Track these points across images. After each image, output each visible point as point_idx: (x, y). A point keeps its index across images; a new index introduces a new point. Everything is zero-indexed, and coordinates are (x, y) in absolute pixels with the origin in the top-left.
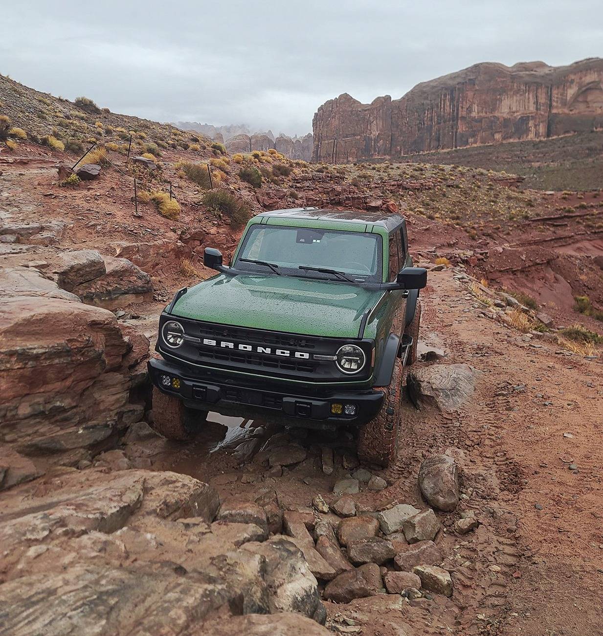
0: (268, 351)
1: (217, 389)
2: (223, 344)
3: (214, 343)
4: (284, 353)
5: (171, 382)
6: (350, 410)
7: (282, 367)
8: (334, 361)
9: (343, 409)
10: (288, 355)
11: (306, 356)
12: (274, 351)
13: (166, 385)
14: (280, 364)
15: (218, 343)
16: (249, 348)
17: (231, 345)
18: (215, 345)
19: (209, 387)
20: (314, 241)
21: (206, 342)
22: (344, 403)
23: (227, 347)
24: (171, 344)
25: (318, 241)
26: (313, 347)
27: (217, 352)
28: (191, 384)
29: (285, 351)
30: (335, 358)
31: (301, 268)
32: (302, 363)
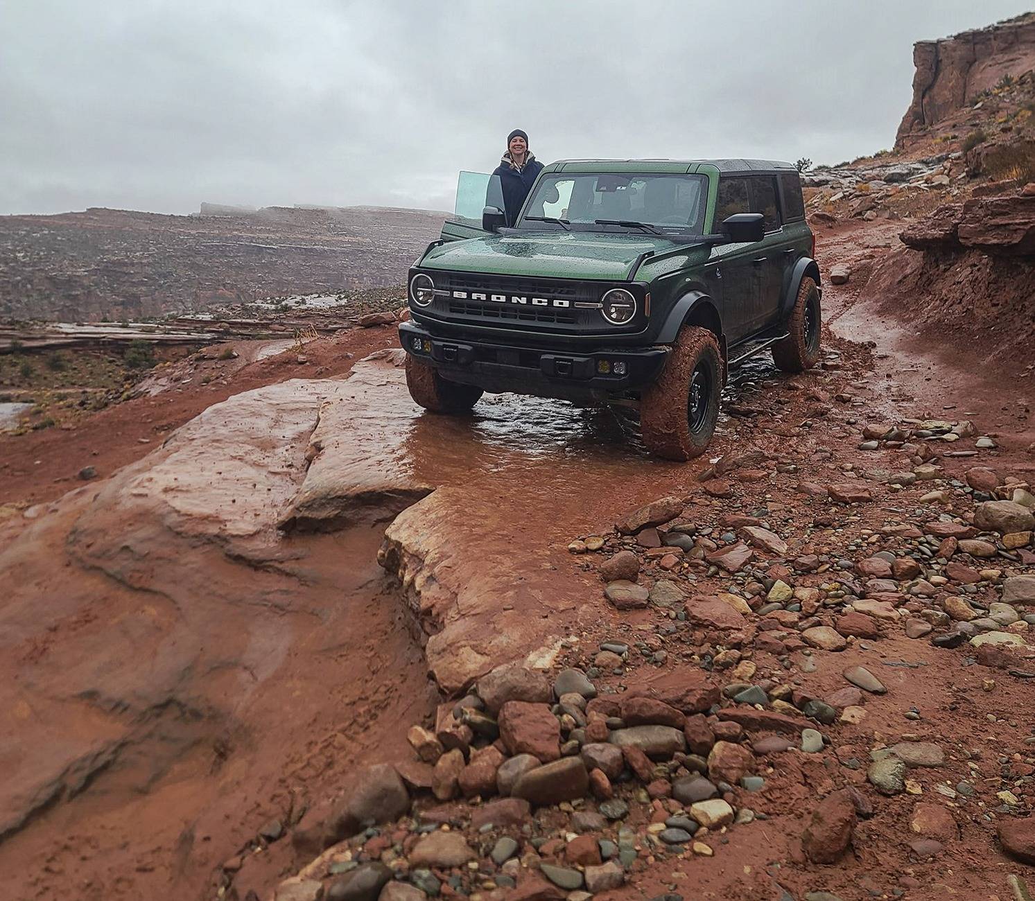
0: (524, 300)
1: (469, 348)
2: (474, 296)
3: (464, 295)
4: (541, 302)
5: (422, 346)
6: (620, 369)
7: (540, 320)
8: (599, 310)
9: (612, 368)
10: (546, 304)
11: (566, 304)
12: (529, 301)
13: (417, 350)
14: (537, 316)
15: (469, 296)
16: (503, 299)
17: (483, 297)
18: (465, 297)
19: (460, 346)
20: (619, 188)
21: (456, 294)
22: (612, 360)
23: (479, 299)
24: (421, 302)
25: (623, 188)
26: (574, 293)
27: (469, 306)
28: (441, 344)
29: (543, 300)
30: (600, 305)
31: (598, 222)
32: (562, 312)
